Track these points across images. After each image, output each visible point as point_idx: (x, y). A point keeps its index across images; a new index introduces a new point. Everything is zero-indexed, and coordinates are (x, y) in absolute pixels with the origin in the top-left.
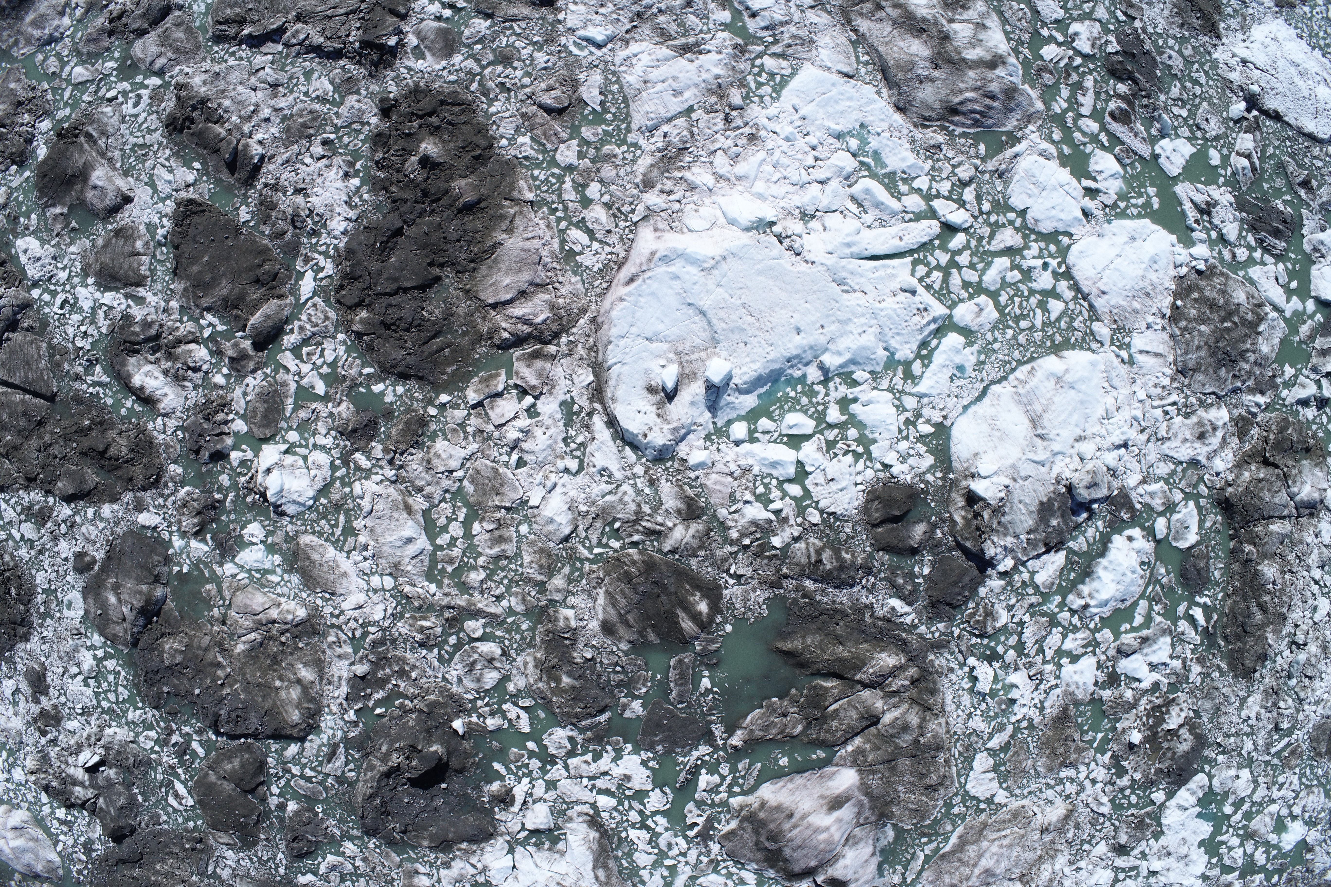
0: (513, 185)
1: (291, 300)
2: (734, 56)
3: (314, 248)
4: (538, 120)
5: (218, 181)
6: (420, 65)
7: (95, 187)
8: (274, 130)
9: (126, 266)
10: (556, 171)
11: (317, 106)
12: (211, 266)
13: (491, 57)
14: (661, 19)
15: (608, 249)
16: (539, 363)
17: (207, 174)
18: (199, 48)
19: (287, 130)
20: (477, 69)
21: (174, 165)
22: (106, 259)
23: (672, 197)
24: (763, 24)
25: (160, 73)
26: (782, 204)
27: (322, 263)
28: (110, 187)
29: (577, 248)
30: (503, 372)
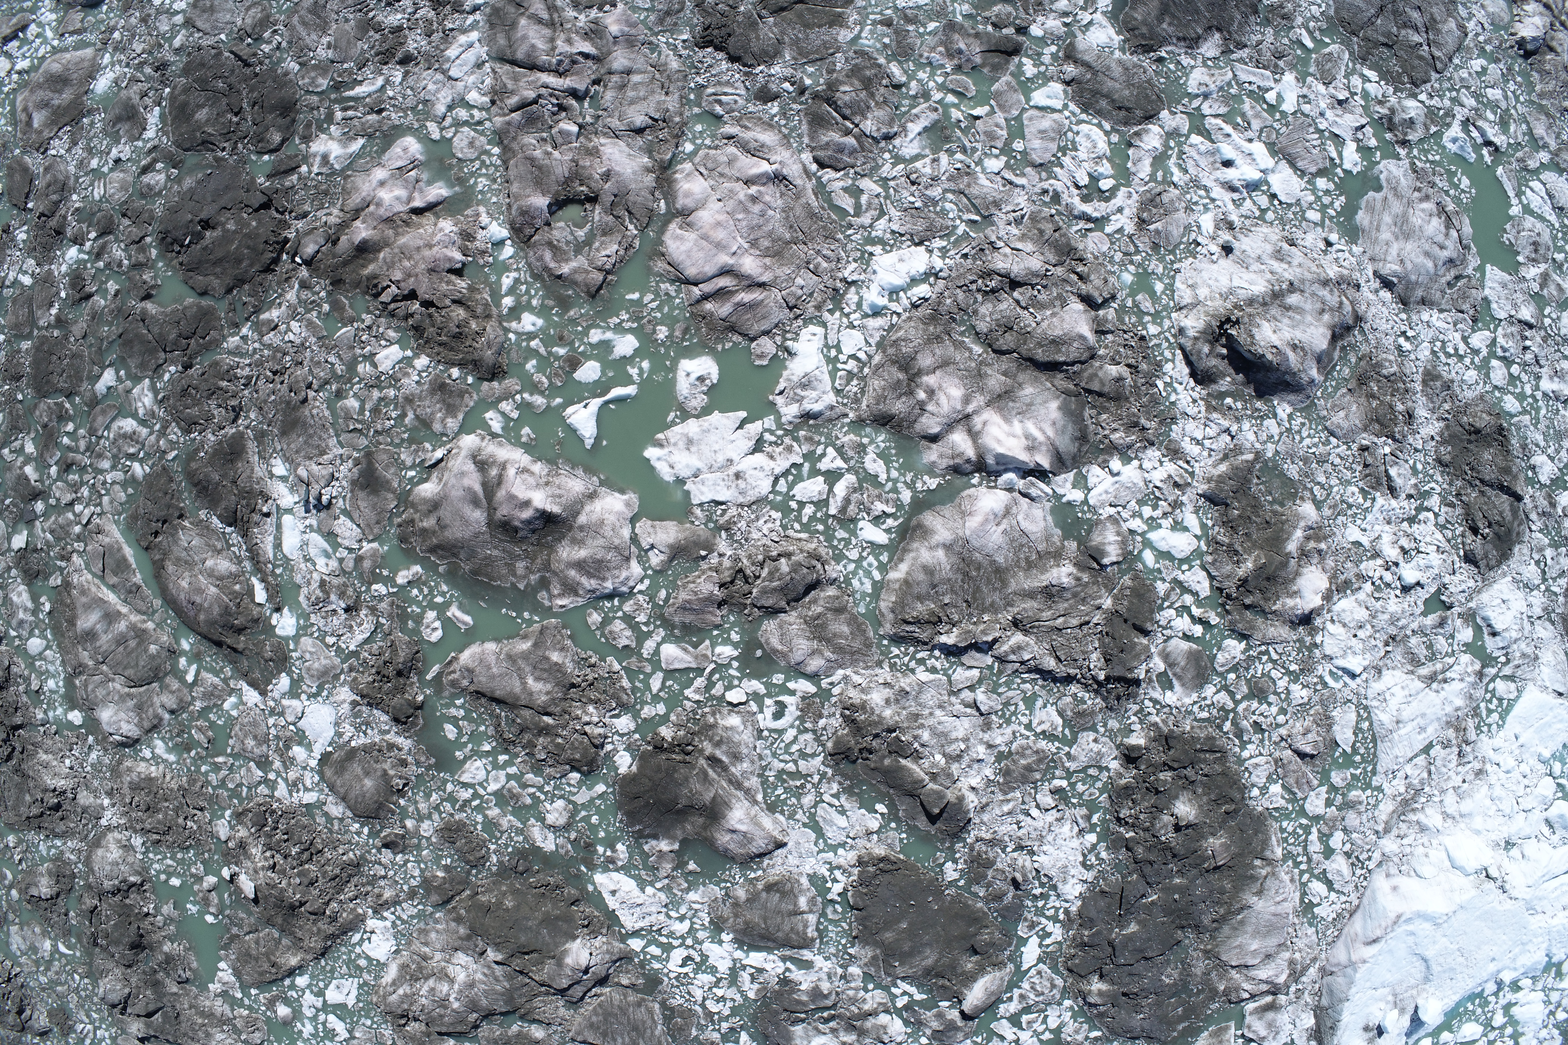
0: (1266, 843)
1: (1011, 967)
2: (1474, 685)
3: (1040, 912)
4: (1292, 767)
5: (912, 830)
6: (1170, 698)
7: (734, 831)
8: (989, 772)
9: (787, 928)
10: (1304, 821)
11: (1043, 744)
12: (911, 933)
13: (1245, 689)
14: (1414, 641)
15: (1343, 898)
16: (1270, 1015)
17: (898, 820)
18: (869, 646)
19: (1006, 773)
20: (1230, 705)
21: (847, 806)
22: (754, 916)
23: (1405, 841)
24: (1501, 645)
25: (813, 677)
26: (1494, 837)
27: (1049, 929)
28: (758, 833)
29: (1316, 901)
30: (1232, 1024)
